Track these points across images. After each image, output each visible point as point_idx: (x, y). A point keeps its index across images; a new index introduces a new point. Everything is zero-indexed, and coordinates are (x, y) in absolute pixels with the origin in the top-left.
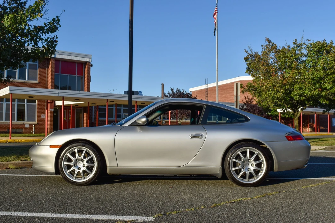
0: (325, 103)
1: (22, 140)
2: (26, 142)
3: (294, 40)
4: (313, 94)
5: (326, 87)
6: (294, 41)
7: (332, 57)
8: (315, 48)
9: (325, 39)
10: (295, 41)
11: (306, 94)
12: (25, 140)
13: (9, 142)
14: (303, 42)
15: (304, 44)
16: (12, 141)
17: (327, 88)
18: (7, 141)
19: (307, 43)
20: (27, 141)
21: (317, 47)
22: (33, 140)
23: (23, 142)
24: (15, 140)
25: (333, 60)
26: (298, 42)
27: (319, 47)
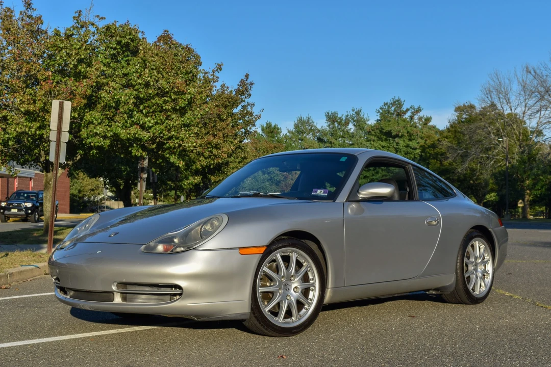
0: (139, 155)
3: (76, 13)
4: (129, 136)
5: (145, 123)
6: (74, 15)
7: (154, 63)
8: (123, 37)
9: (128, 21)
10: (77, 15)
11: (109, 135)
14: (92, 20)
15: (93, 24)
17: (146, 126)
19: (101, 24)
21: (128, 37)
25: (155, 69)
26: (83, 19)
27: (130, 37)
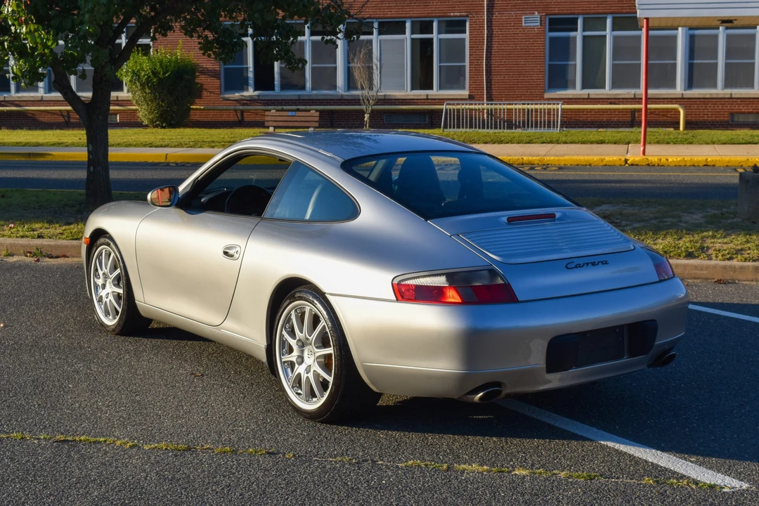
1: (670, 160)
2: (682, 164)
12: (679, 159)
13: (632, 165)
16: (639, 161)
18: (626, 161)
20: (686, 161)
22: (704, 158)
23: (673, 164)
24: (650, 158)
